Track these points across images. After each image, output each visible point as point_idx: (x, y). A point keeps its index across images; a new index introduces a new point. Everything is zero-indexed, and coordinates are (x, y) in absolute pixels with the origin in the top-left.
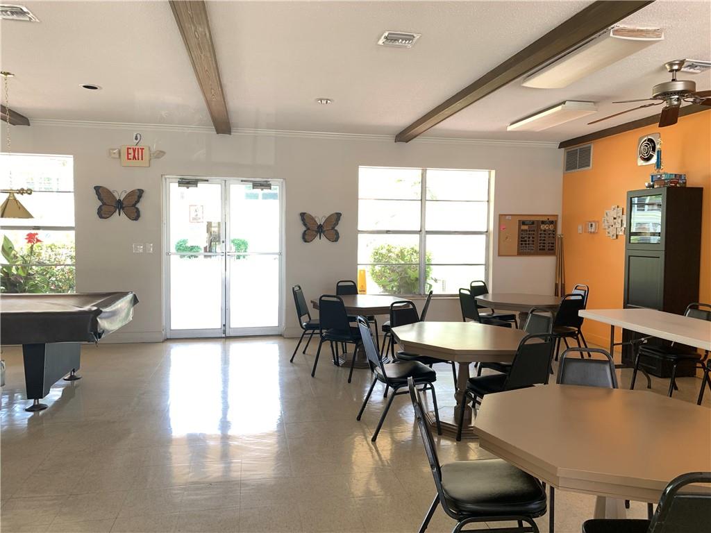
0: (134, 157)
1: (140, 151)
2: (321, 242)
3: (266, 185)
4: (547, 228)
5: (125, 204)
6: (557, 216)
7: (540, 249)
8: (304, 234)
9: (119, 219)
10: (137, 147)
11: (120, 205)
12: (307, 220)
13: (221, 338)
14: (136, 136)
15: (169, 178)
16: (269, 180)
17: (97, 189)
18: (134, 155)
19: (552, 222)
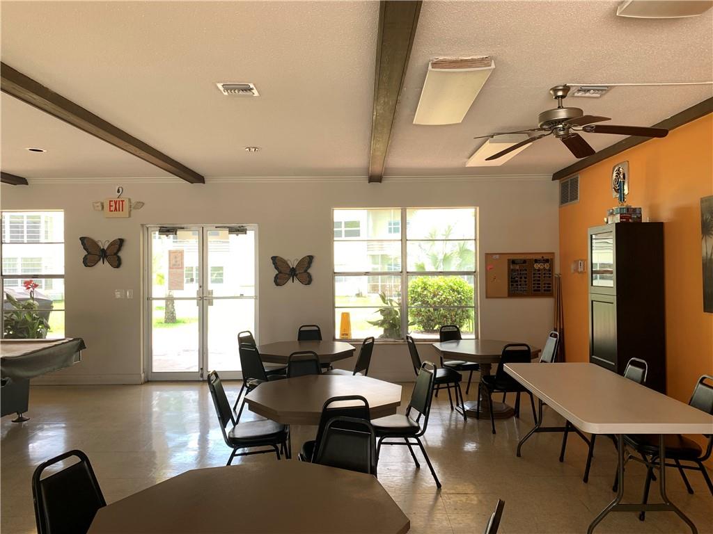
0: (116, 209)
1: (121, 203)
2: (293, 285)
3: (240, 230)
4: (542, 267)
5: (108, 253)
6: (553, 253)
7: (534, 290)
8: (276, 277)
9: (103, 267)
10: (118, 199)
11: (103, 254)
12: (279, 263)
13: (199, 381)
14: (118, 190)
15: (151, 227)
16: (243, 225)
17: (82, 239)
18: (116, 207)
19: (547, 261)
